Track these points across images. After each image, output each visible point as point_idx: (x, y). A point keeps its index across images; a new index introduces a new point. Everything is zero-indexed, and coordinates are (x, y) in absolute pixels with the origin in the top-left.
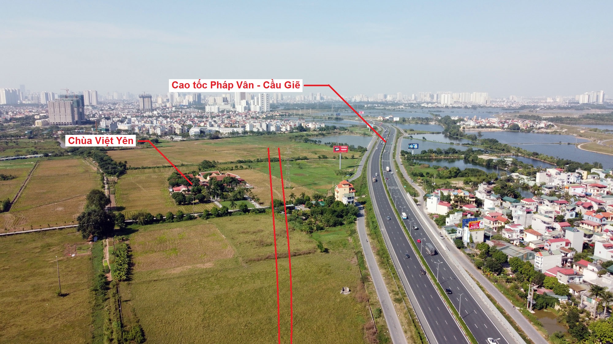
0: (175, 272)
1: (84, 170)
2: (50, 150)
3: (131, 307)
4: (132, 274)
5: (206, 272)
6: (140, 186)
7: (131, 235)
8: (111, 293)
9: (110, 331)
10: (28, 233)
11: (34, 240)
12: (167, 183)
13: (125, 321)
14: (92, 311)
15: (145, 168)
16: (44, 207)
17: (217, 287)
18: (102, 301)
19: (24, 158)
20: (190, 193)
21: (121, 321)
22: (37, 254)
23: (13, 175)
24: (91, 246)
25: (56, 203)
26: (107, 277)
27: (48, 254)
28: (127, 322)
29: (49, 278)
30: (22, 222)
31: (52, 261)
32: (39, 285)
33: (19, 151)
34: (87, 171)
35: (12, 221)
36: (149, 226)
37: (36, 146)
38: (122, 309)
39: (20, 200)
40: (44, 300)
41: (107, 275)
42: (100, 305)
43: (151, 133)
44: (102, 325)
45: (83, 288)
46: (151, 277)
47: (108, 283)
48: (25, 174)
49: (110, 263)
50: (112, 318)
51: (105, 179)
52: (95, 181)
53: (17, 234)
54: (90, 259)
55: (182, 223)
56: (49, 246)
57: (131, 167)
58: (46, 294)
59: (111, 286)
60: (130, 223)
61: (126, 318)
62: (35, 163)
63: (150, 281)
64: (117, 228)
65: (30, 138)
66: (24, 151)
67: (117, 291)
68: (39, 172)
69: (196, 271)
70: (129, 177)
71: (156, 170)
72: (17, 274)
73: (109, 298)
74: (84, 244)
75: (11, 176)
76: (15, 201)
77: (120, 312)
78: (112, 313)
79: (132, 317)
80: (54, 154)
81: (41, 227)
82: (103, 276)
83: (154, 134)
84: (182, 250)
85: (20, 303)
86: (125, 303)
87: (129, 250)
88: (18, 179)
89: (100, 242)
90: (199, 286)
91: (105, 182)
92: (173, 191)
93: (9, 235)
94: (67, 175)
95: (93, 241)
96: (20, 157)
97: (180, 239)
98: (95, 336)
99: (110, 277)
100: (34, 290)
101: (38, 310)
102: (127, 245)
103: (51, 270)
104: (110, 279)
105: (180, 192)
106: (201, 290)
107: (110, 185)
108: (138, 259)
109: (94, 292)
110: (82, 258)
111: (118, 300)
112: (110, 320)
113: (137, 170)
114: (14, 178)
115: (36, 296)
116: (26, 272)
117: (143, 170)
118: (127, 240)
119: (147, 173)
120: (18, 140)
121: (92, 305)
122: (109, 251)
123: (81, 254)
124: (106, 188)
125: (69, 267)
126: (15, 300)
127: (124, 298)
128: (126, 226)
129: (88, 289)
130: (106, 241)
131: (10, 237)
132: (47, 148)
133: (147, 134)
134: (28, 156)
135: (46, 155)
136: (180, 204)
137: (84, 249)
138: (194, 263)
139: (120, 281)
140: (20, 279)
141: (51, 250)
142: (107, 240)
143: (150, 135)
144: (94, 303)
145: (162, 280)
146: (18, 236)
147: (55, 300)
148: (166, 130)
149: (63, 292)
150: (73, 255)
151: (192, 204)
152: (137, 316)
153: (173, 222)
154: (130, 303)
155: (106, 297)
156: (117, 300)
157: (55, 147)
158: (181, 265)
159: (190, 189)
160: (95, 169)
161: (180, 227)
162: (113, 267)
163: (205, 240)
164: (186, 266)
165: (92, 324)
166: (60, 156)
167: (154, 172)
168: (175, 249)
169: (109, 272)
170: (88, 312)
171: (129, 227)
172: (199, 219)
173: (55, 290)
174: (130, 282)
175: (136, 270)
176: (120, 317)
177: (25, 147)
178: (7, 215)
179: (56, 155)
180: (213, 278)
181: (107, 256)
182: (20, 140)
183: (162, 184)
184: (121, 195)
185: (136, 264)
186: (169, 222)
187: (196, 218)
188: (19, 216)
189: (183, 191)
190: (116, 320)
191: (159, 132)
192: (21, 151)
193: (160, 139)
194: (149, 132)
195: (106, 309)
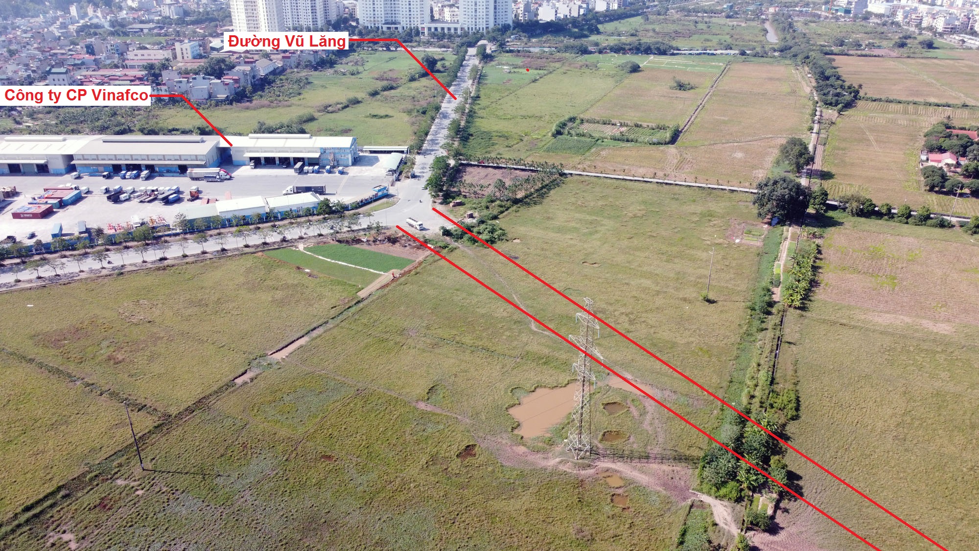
0: (880, 320)
1: (789, 90)
2: (751, 43)
3: (793, 356)
4: (810, 300)
5: (934, 341)
6: (871, 138)
7: (830, 229)
8: (772, 320)
9: (755, 382)
10: (690, 186)
11: (694, 201)
12: (921, 142)
13: (778, 375)
14: (739, 340)
15: (891, 102)
16: (719, 147)
17: (944, 375)
18: (756, 330)
19: (713, 54)
20: (959, 170)
21: (773, 373)
22: (693, 225)
23: (692, 83)
24: (766, 232)
25: (736, 144)
26: (773, 293)
27: (707, 229)
28: (780, 377)
29: (699, 268)
30: (687, 166)
31: (708, 242)
32: (684, 273)
33: (708, 40)
34: (793, 92)
35: (675, 161)
36: (863, 219)
37: (733, 32)
38: (780, 354)
39: (691, 128)
40: (685, 300)
41: (775, 290)
42: (751, 335)
43: (924, 24)
44: (747, 367)
45: (737, 298)
46: (838, 315)
47: (771, 304)
48: (708, 83)
49: (784, 271)
50: (762, 362)
51: (818, 113)
52: (802, 113)
53: (676, 185)
54: (758, 254)
55: (923, 231)
56: (710, 215)
57: (868, 96)
58: (690, 292)
59: (774, 310)
60: (834, 208)
61: (781, 371)
62: (724, 66)
63: (835, 323)
64: (811, 210)
65: (728, 17)
66: (715, 40)
67: (781, 322)
68: (726, 84)
69: (917, 331)
70: (857, 116)
71: (911, 107)
72: (664, 248)
73: (766, 329)
74: (756, 225)
75: (689, 84)
76: (685, 129)
77: (775, 357)
78: (764, 355)
79: (790, 372)
80: (755, 51)
81: (707, 182)
82: (769, 290)
83: (931, 28)
84: (905, 283)
85: (658, 293)
86: (787, 345)
87: (819, 256)
88: (697, 90)
89: (780, 228)
90: (911, 362)
91: (816, 118)
92: (928, 159)
93: (666, 184)
94: (763, 94)
95: (770, 224)
96: (708, 51)
97: (909, 260)
98: (733, 380)
99: (778, 294)
100: (678, 279)
101: (675, 312)
102: (818, 246)
103: (704, 255)
104: (776, 298)
105: (940, 165)
106: (914, 370)
107: (823, 126)
108: (826, 276)
109: (749, 311)
110: (747, 249)
111: (779, 337)
112: (759, 365)
113: (874, 103)
114: (692, 88)
115: (677, 289)
116: (674, 248)
117: (886, 104)
118: (821, 237)
119: (892, 113)
120: (711, 20)
121: (741, 331)
122: (789, 249)
123: (748, 242)
124: (814, 131)
125: (727, 259)
126: (653, 286)
127: (787, 338)
128: (826, 211)
129: (743, 304)
130: (788, 231)
131: (667, 187)
132: (748, 38)
133: (916, 26)
134: (719, 52)
135: (743, 53)
136: (931, 189)
137: (754, 235)
138: (917, 316)
139: (790, 306)
140: (664, 258)
141: (711, 223)
142: (791, 229)
143: (921, 29)
144: (745, 328)
145: (854, 327)
146: (677, 188)
147: (698, 303)
148: (957, 23)
149: (711, 297)
150: (737, 241)
151: (955, 195)
152: (798, 374)
153: (907, 223)
154: (794, 349)
155: (764, 326)
156: (776, 337)
157: (759, 39)
158: (895, 312)
159: (962, 163)
160: (808, 90)
161: (917, 237)
162: (786, 279)
163: (956, 276)
164: (902, 317)
165: (734, 360)
166: (762, 57)
167: (906, 112)
168: (894, 278)
169: (777, 286)
170: (733, 340)
171: (830, 214)
172: (957, 229)
173: (701, 289)
174: (804, 313)
175: (819, 295)
176: (774, 366)
177: (718, 33)
178: (672, 149)
179: (756, 55)
180: (943, 356)
181: (784, 256)
182: (714, 20)
183: (912, 140)
184: (835, 148)
185: (822, 285)
186: (901, 222)
187: (953, 226)
188: (685, 156)
189: (948, 164)
190: (766, 367)
191: (940, 25)
192: (711, 41)
193: (938, 41)
194: (921, 23)
195: (759, 344)
